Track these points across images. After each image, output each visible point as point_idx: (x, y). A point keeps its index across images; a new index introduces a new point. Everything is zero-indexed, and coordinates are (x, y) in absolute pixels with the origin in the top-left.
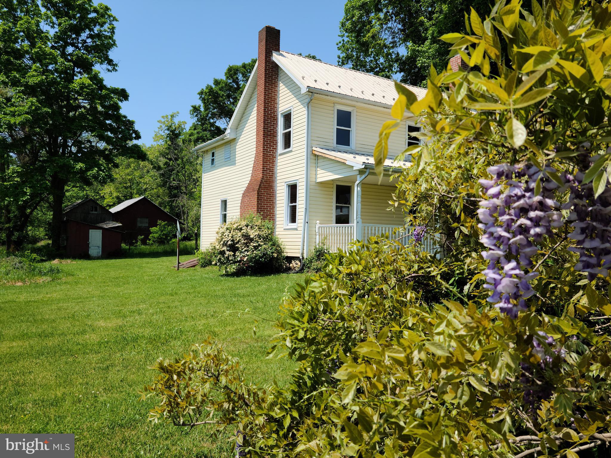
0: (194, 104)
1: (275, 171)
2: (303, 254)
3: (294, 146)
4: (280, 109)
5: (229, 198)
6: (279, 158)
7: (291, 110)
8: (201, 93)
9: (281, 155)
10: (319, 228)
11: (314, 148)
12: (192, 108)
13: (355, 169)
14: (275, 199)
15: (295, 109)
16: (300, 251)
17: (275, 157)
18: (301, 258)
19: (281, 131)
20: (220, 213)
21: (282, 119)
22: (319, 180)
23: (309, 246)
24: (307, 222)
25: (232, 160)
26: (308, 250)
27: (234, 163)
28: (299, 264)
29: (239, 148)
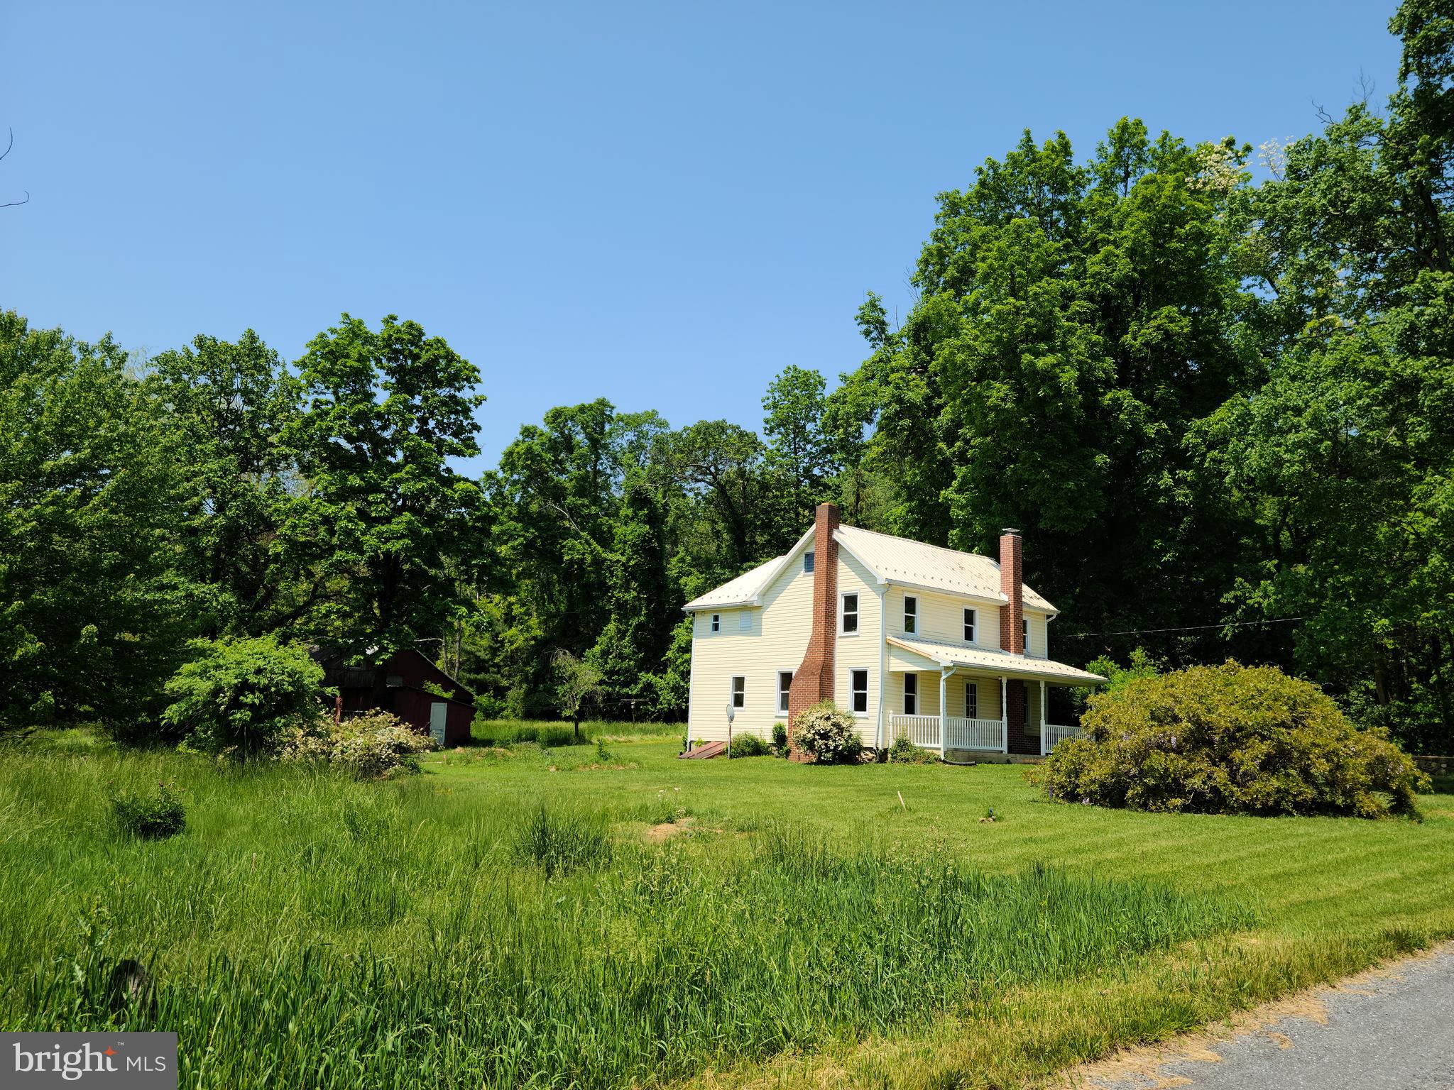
1: (834, 654)
2: (877, 744)
3: (862, 631)
4: (840, 589)
5: (747, 675)
6: (838, 640)
7: (857, 593)
9: (840, 637)
10: (893, 718)
11: (887, 638)
13: (941, 665)
14: (834, 684)
15: (863, 594)
16: (874, 742)
17: (834, 639)
18: (874, 748)
19: (840, 612)
20: (729, 692)
21: (843, 600)
22: (892, 670)
23: (884, 736)
24: (883, 712)
25: (753, 629)
26: (883, 740)
27: (759, 634)
28: (871, 755)
29: (769, 618)
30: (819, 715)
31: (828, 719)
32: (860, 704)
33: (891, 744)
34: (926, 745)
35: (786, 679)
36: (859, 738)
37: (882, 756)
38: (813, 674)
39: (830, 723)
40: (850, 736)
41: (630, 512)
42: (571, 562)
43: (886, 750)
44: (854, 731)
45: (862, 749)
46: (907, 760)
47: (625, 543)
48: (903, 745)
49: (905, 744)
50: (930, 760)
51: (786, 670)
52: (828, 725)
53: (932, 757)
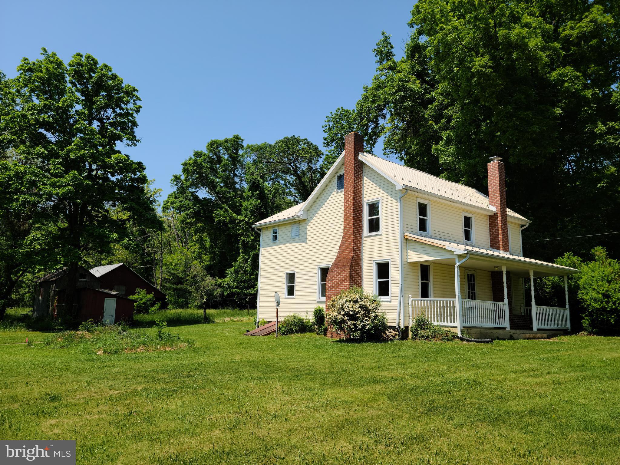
0: (175, 174)
1: (361, 250)
2: (399, 323)
3: (383, 230)
4: (365, 199)
5: (297, 271)
6: (364, 239)
7: (379, 200)
8: (185, 164)
9: (366, 237)
10: (412, 301)
11: (406, 234)
12: (173, 178)
13: (455, 253)
14: (362, 274)
15: (383, 201)
16: (397, 321)
17: (361, 239)
18: (397, 327)
19: (366, 217)
20: (285, 285)
21: (368, 207)
22: (410, 261)
23: (404, 316)
24: (403, 296)
25: (301, 238)
26: (404, 320)
27: (304, 240)
28: (394, 333)
29: (312, 228)
30: (349, 299)
31: (356, 302)
32: (384, 289)
33: (412, 323)
34: (443, 324)
35: (324, 272)
36: (384, 318)
37: (404, 334)
38: (344, 266)
39: (357, 305)
40: (376, 317)
41: (250, 193)
42: (219, 222)
43: (407, 328)
44: (379, 312)
45: (387, 327)
46: (427, 338)
47: (247, 210)
48: (422, 324)
49: (425, 323)
50: (448, 337)
51: (324, 265)
52: (356, 307)
53: (450, 335)
